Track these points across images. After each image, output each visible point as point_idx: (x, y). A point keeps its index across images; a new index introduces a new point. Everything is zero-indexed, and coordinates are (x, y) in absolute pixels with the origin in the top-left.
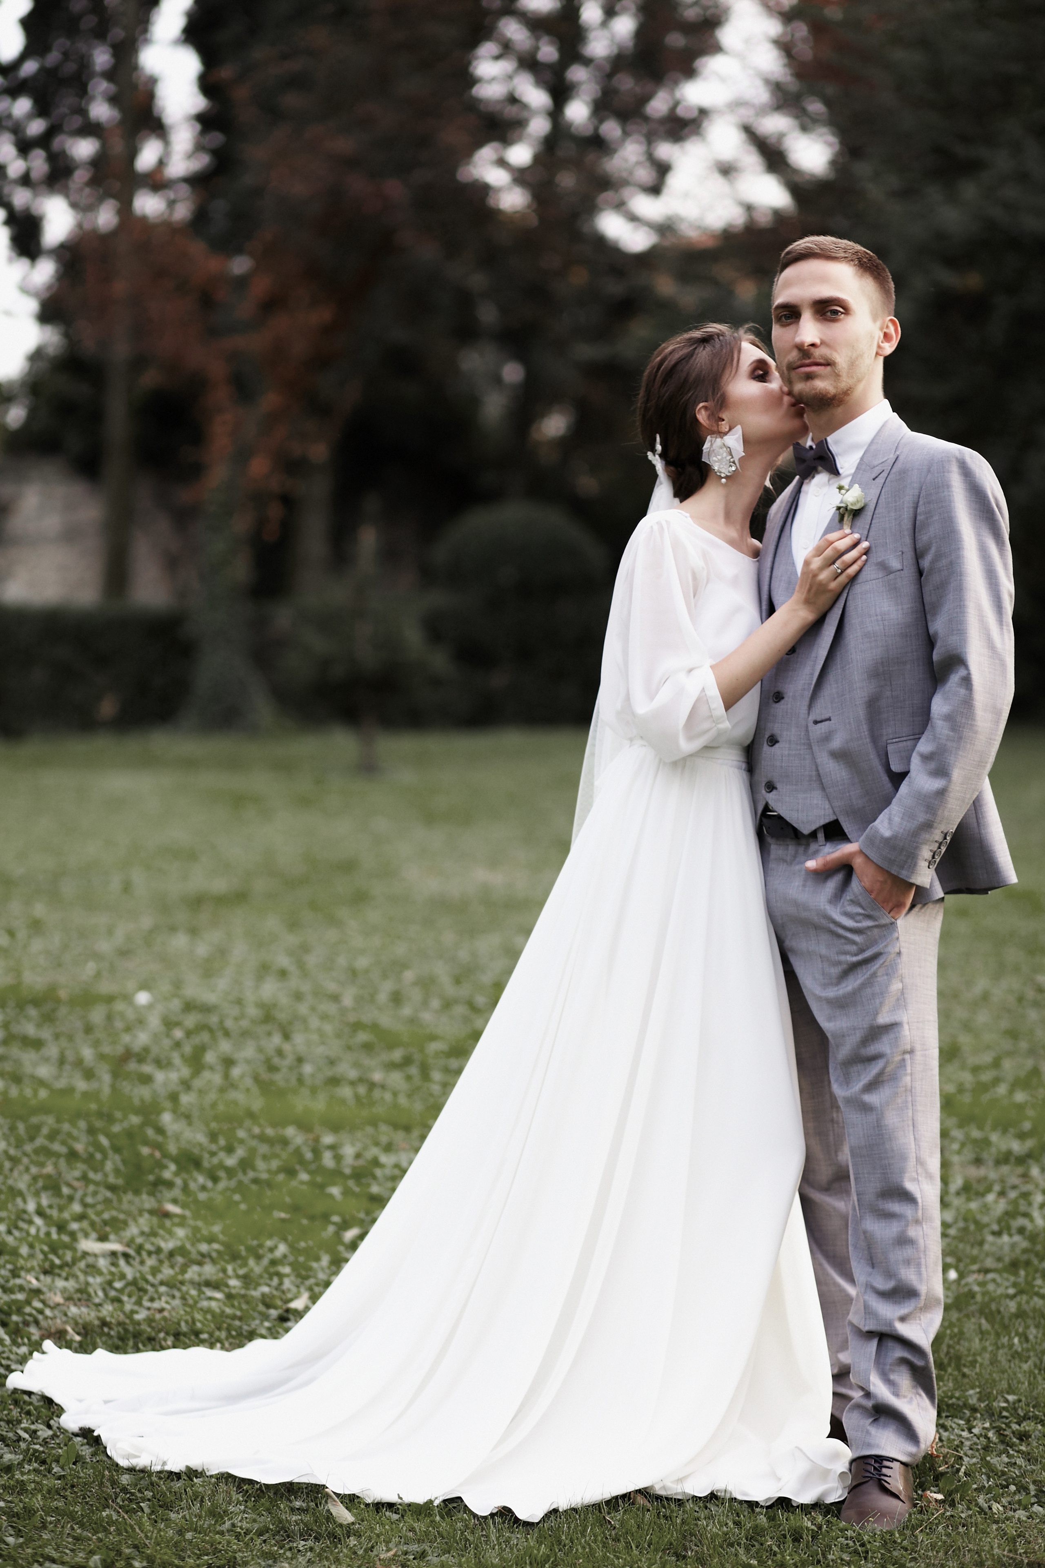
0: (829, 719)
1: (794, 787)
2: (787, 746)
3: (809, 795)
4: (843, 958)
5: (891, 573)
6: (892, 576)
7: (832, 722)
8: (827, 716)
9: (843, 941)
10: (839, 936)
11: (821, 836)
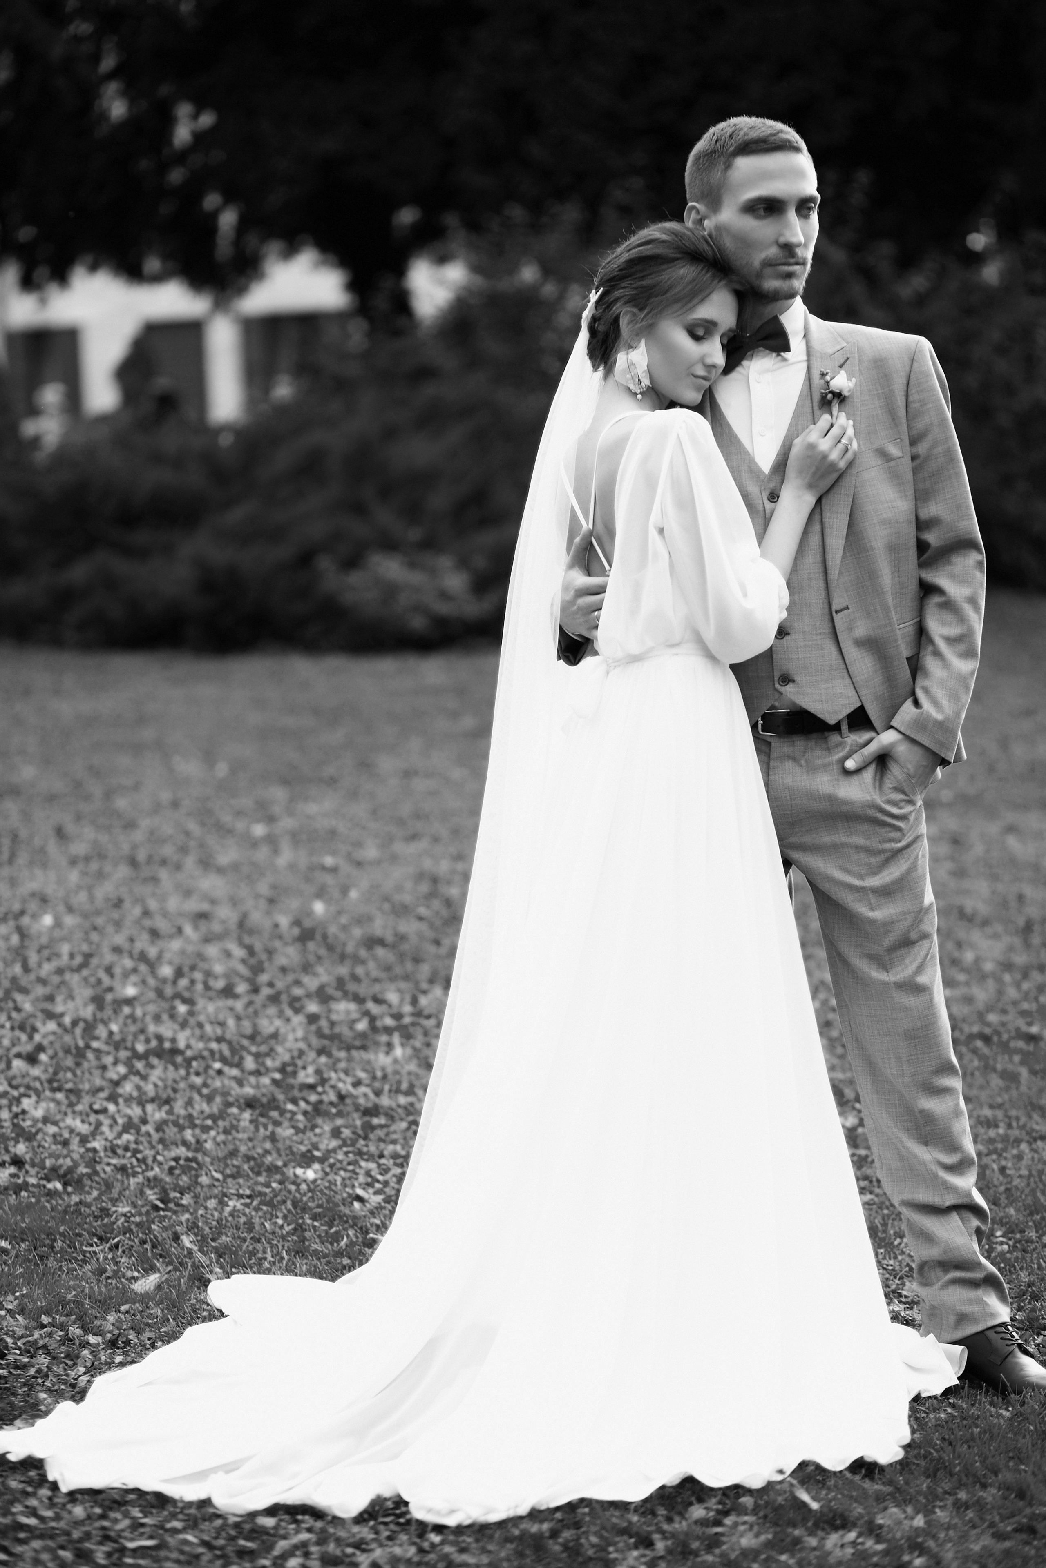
0: (847, 608)
1: (814, 678)
2: (802, 637)
3: (830, 685)
4: (887, 846)
5: (892, 459)
6: (892, 463)
7: (850, 610)
8: (844, 605)
9: (888, 829)
10: (884, 824)
11: (845, 727)
